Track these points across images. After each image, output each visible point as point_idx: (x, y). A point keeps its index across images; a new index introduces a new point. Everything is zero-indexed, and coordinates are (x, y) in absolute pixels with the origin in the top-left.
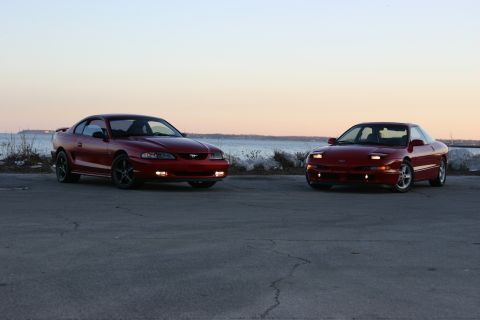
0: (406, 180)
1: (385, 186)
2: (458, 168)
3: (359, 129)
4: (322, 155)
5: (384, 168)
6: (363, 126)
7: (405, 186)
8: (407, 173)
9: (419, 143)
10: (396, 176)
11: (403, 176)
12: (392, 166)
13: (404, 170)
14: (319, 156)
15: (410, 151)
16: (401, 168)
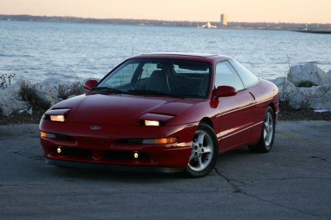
0: (205, 156)
1: (167, 170)
2: (298, 107)
3: (136, 66)
4: (65, 115)
5: (164, 141)
6: (142, 61)
7: (203, 166)
8: (205, 144)
9: (228, 91)
10: (188, 151)
11: (199, 151)
12: (180, 137)
13: (201, 140)
14: (61, 118)
15: (214, 104)
16: (195, 138)
